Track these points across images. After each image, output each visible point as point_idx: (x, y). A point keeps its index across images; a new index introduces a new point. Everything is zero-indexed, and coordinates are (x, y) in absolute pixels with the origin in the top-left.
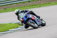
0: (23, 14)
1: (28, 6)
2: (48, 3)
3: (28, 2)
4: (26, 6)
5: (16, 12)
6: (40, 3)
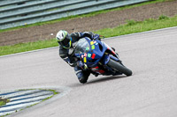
5: (61, 38)
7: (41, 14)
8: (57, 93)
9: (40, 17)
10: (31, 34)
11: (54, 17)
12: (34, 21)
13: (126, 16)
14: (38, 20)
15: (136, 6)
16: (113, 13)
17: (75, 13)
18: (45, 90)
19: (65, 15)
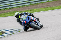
0: (25, 16)
1: (8, 13)
2: (30, 9)
3: (9, 9)
4: (7, 13)
5: (16, 15)
6: (22, 10)
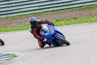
7: (9, 12)
8: (16, 56)
9: (8, 14)
10: (3, 23)
11: (16, 15)
12: (5, 16)
13: (55, 16)
14: (7, 16)
15: (61, 11)
16: (48, 14)
17: (27, 13)
18: (9, 55)
19: (22, 14)
